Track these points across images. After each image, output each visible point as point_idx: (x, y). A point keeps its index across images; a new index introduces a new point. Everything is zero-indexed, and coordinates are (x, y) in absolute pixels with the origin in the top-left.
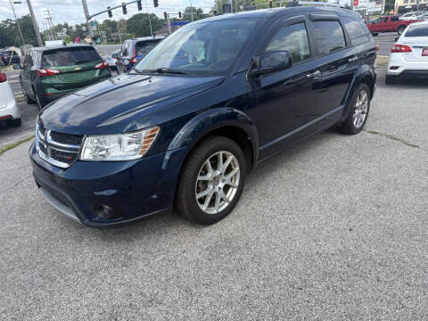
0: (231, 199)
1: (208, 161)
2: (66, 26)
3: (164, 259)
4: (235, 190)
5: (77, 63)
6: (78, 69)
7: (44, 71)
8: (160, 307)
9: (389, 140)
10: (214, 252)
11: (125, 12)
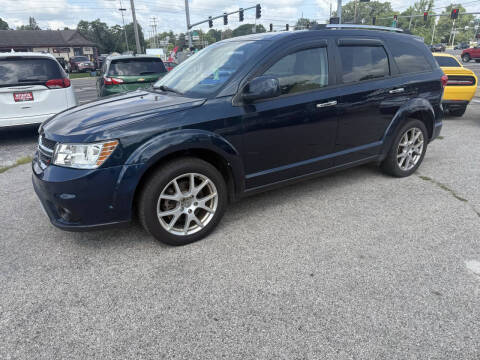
0: (205, 224)
1: (174, 181)
2: (171, 34)
3: (114, 269)
4: (212, 216)
5: (142, 74)
6: (141, 80)
7: (109, 80)
8: (82, 308)
9: (439, 189)
10: (161, 271)
11: (226, 22)
